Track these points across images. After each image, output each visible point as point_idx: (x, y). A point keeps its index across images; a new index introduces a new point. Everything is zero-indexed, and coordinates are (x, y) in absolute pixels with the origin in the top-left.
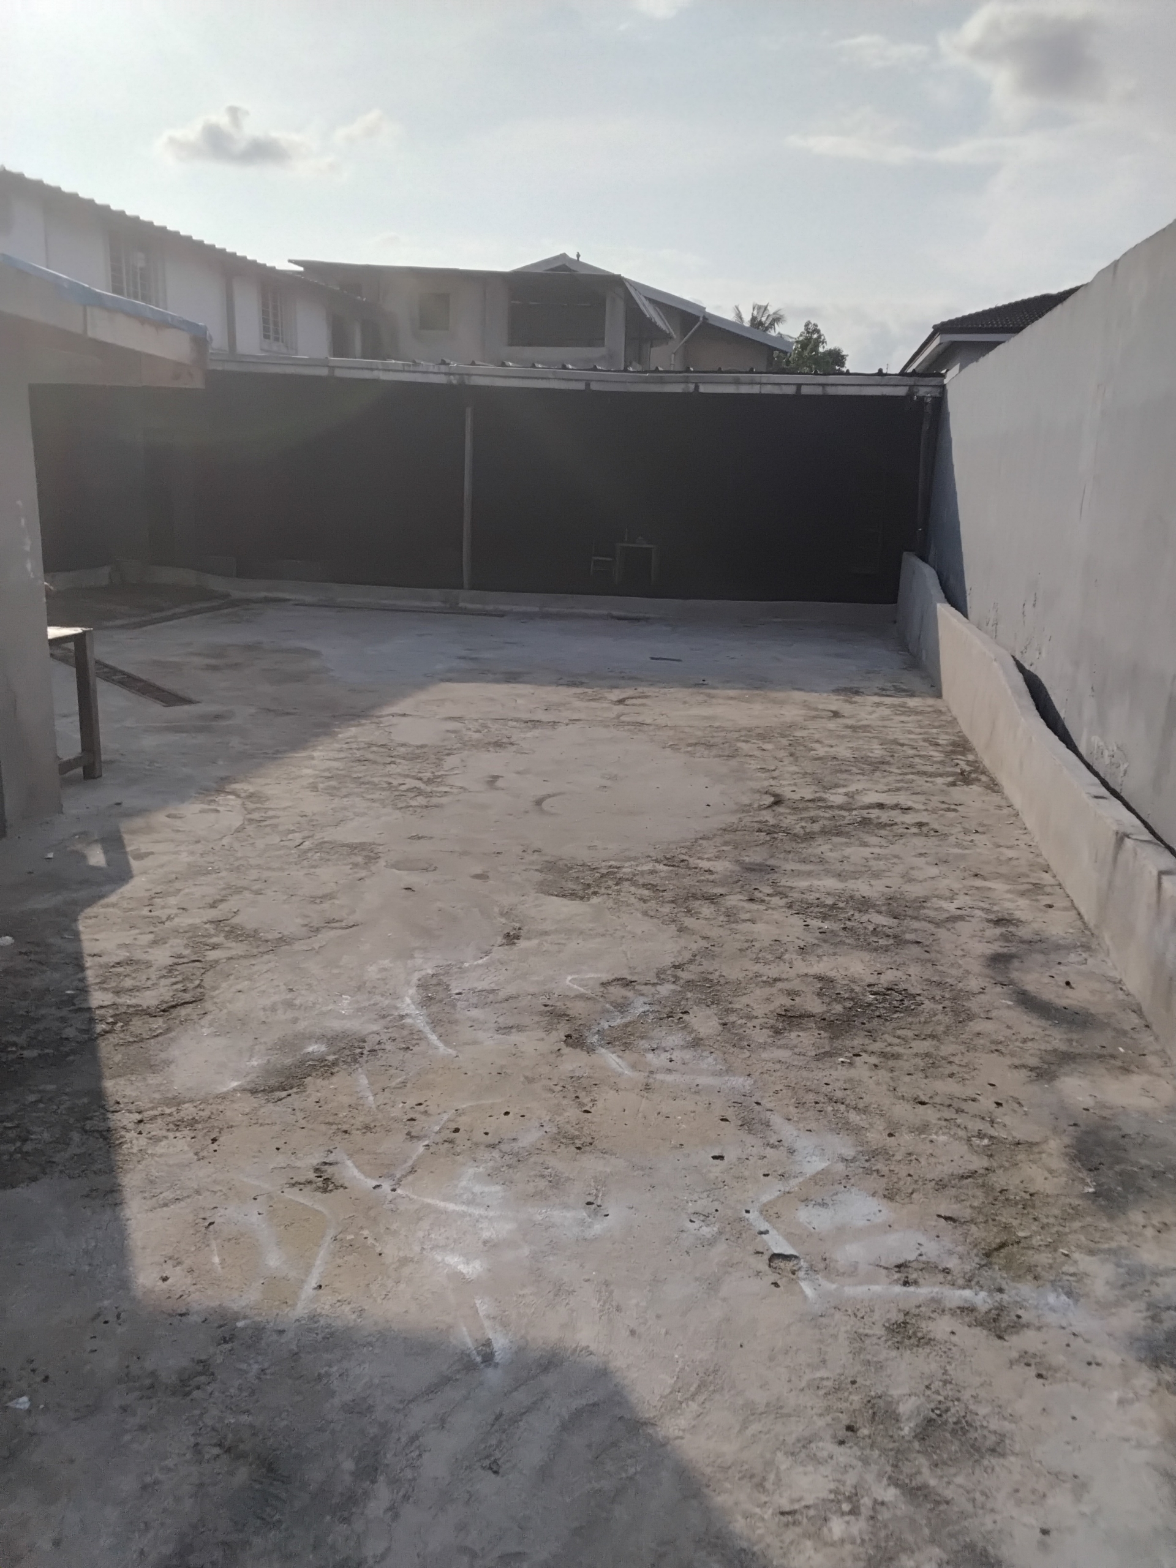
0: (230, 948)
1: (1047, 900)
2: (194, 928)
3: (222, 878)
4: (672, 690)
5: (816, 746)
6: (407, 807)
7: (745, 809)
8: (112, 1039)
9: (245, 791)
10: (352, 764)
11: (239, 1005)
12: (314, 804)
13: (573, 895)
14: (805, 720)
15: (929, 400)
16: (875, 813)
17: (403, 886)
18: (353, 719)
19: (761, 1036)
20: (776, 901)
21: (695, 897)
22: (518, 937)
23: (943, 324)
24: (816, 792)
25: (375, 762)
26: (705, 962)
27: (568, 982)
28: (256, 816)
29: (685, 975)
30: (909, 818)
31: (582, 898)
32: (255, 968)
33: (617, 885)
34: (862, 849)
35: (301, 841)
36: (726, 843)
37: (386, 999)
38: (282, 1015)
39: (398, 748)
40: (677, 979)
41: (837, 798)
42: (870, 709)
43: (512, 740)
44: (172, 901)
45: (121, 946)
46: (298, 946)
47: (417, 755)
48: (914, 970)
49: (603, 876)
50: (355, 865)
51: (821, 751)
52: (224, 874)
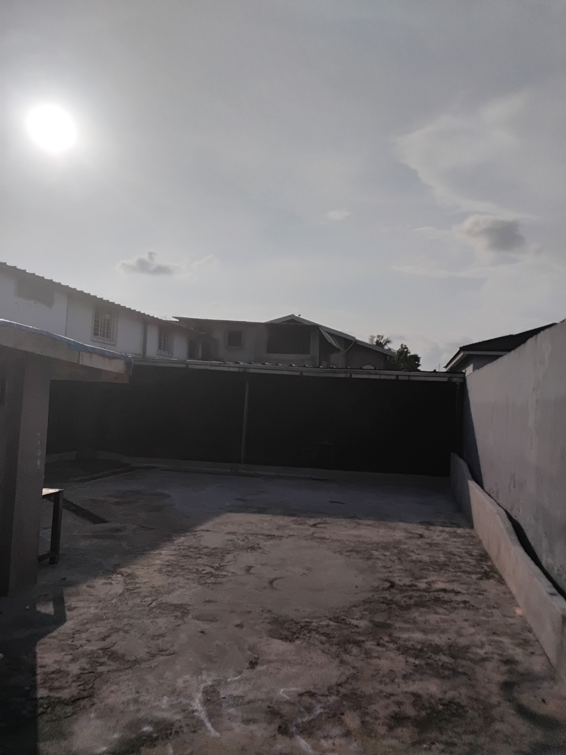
0: (109, 665)
1: (531, 649)
2: (92, 652)
3: (110, 623)
4: (340, 520)
5: (412, 554)
6: (206, 583)
7: (376, 590)
8: (45, 717)
9: (126, 573)
10: (180, 558)
11: (110, 701)
12: (159, 580)
13: (285, 639)
14: (406, 539)
15: (458, 384)
16: (442, 594)
17: (199, 630)
18: (183, 533)
19: (382, 730)
20: (391, 645)
21: (349, 642)
22: (256, 664)
23: (464, 347)
24: (412, 581)
25: (191, 557)
26: (354, 683)
27: (281, 693)
28: (130, 587)
29: (343, 690)
30: (459, 598)
31: (291, 641)
32: (121, 678)
33: (309, 633)
34: (435, 616)
35: (151, 602)
36: (365, 610)
37: (186, 699)
38: (132, 708)
39: (203, 550)
40: (338, 692)
41: (422, 585)
42: (437, 533)
43: (260, 546)
44: (84, 635)
45: (56, 662)
46: (144, 665)
47: (212, 553)
48: (463, 691)
49: (302, 627)
50: (176, 617)
51: (414, 557)
52: (111, 620)
